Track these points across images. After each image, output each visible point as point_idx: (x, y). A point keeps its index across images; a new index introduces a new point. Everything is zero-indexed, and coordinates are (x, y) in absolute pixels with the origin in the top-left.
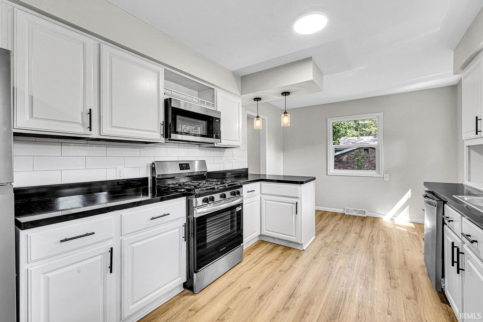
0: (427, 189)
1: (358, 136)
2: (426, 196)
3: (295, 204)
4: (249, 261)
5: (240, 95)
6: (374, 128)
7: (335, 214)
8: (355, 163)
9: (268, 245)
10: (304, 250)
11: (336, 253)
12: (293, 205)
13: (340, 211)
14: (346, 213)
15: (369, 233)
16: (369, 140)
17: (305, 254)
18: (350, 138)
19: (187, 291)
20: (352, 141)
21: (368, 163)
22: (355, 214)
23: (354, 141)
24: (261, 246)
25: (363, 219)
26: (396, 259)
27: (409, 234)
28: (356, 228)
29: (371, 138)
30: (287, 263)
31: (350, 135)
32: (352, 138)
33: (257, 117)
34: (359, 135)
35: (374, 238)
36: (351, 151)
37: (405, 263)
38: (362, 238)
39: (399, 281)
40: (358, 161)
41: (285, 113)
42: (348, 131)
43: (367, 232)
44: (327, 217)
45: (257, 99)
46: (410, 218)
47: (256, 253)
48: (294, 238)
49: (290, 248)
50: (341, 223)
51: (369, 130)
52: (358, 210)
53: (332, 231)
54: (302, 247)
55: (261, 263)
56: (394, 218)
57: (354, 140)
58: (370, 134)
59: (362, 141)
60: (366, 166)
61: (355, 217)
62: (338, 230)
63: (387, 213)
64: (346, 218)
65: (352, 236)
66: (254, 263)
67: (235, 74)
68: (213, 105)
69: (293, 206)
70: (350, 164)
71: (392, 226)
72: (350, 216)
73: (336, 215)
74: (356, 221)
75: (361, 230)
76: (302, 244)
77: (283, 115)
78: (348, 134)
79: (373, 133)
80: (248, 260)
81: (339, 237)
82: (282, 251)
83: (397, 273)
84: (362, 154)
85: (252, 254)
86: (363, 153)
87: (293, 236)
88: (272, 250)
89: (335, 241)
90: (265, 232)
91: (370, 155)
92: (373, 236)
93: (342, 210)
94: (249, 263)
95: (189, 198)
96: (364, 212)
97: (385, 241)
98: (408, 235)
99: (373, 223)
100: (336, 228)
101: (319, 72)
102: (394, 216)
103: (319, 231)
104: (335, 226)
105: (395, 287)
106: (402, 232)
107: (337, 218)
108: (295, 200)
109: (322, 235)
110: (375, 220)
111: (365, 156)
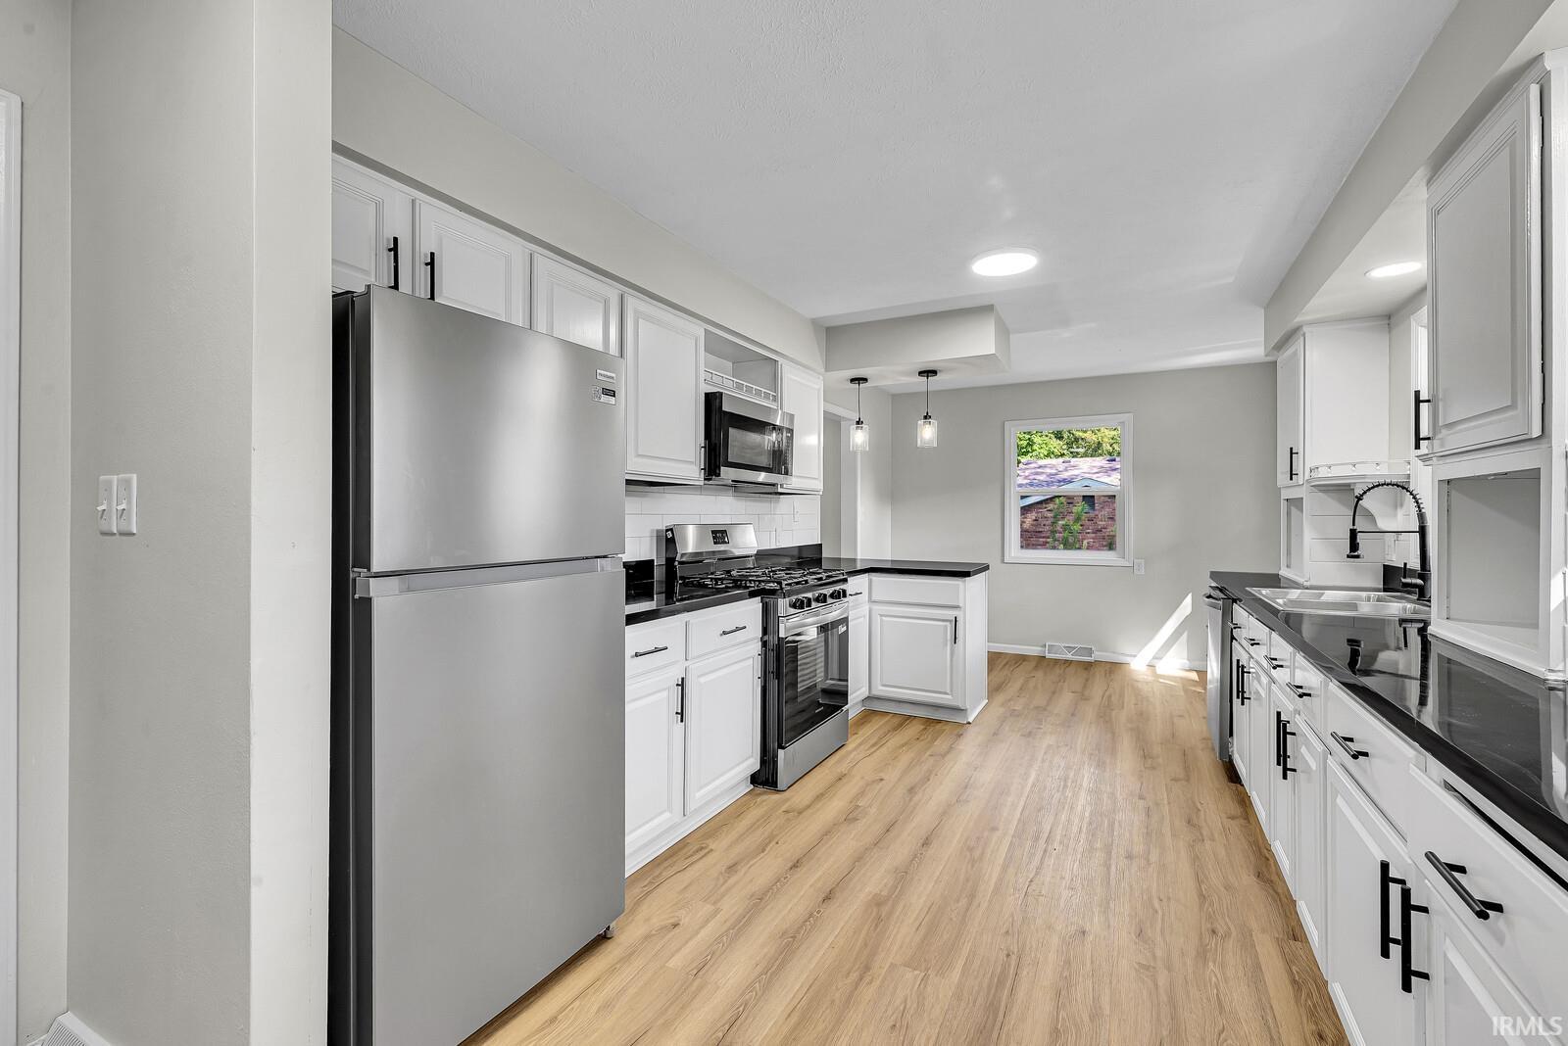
0: (1214, 584)
1: (1062, 455)
2: (1210, 597)
3: (950, 621)
4: (860, 744)
5: (823, 370)
6: (1107, 432)
7: (1022, 659)
8: (1057, 535)
9: (888, 717)
10: (969, 723)
11: (1037, 726)
12: (948, 624)
13: (1033, 650)
14: (1048, 656)
15: (1101, 694)
16: (1095, 470)
17: (972, 731)
18: (1042, 462)
19: (760, 789)
20: (1048, 471)
21: (1093, 535)
22: (1069, 656)
23: (1054, 471)
24: (873, 721)
25: (1088, 666)
26: (1156, 730)
27: (1186, 691)
28: (1074, 681)
29: (1100, 462)
30: (940, 744)
31: (1042, 451)
32: (1048, 461)
33: (858, 423)
34: (1065, 452)
35: (1113, 699)
36: (1047, 499)
37: (1173, 735)
38: (1086, 699)
39: (1160, 760)
40: (1065, 527)
41: (925, 417)
42: (1037, 439)
43: (1097, 690)
44: (1005, 665)
45: (859, 380)
46: (1188, 660)
47: (869, 731)
48: (949, 697)
49: (939, 721)
50: (1039, 674)
51: (1094, 437)
52: (1074, 648)
53: (1021, 689)
54: (966, 717)
55: (888, 744)
56: (1155, 662)
57: (1052, 467)
58: (1095, 450)
59: (1076, 472)
60: (1085, 542)
61: (1068, 663)
62: (1035, 687)
63: (1140, 651)
64: (1048, 665)
65: (1066, 698)
66: (873, 745)
67: (816, 324)
68: (775, 399)
69: (946, 626)
70: (1043, 537)
71: (1150, 678)
72: (1056, 661)
73: (1024, 661)
74: (1071, 669)
75: (1085, 687)
76: (966, 710)
77: (921, 422)
78: (1035, 447)
79: (1106, 447)
80: (858, 741)
81: (1040, 699)
82: (923, 727)
83: (1157, 750)
84: (1075, 510)
85: (860, 733)
86: (1079, 507)
87: (946, 693)
88: (900, 725)
89: (1032, 706)
90: (880, 690)
91: (1097, 513)
92: (1110, 696)
93: (1040, 649)
94: (862, 747)
95: (768, 600)
96: (1090, 652)
97: (1136, 704)
98: (1182, 693)
99: (1110, 673)
100: (1031, 684)
101: (1004, 332)
102: (1154, 658)
103: (994, 690)
104: (1026, 682)
105: (1154, 768)
106: (1171, 687)
107: (1029, 666)
108: (951, 614)
109: (1000, 698)
110: (1113, 668)
111: (1084, 516)
